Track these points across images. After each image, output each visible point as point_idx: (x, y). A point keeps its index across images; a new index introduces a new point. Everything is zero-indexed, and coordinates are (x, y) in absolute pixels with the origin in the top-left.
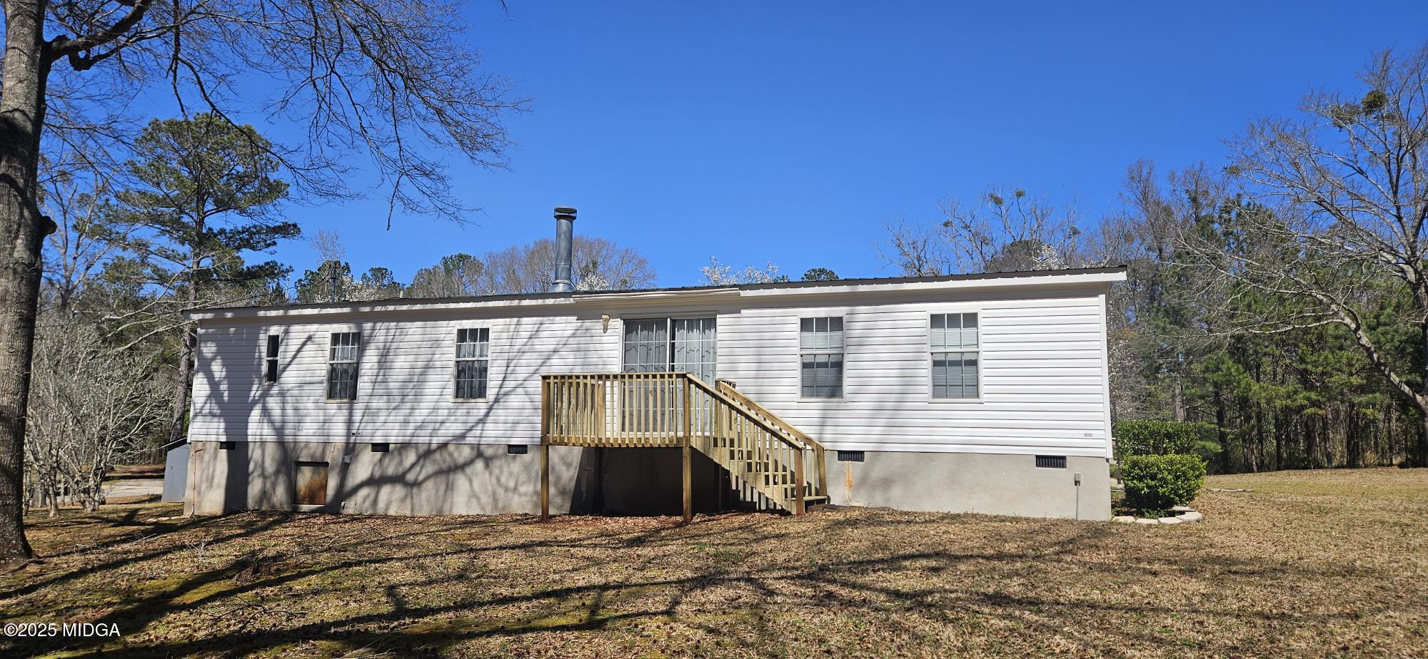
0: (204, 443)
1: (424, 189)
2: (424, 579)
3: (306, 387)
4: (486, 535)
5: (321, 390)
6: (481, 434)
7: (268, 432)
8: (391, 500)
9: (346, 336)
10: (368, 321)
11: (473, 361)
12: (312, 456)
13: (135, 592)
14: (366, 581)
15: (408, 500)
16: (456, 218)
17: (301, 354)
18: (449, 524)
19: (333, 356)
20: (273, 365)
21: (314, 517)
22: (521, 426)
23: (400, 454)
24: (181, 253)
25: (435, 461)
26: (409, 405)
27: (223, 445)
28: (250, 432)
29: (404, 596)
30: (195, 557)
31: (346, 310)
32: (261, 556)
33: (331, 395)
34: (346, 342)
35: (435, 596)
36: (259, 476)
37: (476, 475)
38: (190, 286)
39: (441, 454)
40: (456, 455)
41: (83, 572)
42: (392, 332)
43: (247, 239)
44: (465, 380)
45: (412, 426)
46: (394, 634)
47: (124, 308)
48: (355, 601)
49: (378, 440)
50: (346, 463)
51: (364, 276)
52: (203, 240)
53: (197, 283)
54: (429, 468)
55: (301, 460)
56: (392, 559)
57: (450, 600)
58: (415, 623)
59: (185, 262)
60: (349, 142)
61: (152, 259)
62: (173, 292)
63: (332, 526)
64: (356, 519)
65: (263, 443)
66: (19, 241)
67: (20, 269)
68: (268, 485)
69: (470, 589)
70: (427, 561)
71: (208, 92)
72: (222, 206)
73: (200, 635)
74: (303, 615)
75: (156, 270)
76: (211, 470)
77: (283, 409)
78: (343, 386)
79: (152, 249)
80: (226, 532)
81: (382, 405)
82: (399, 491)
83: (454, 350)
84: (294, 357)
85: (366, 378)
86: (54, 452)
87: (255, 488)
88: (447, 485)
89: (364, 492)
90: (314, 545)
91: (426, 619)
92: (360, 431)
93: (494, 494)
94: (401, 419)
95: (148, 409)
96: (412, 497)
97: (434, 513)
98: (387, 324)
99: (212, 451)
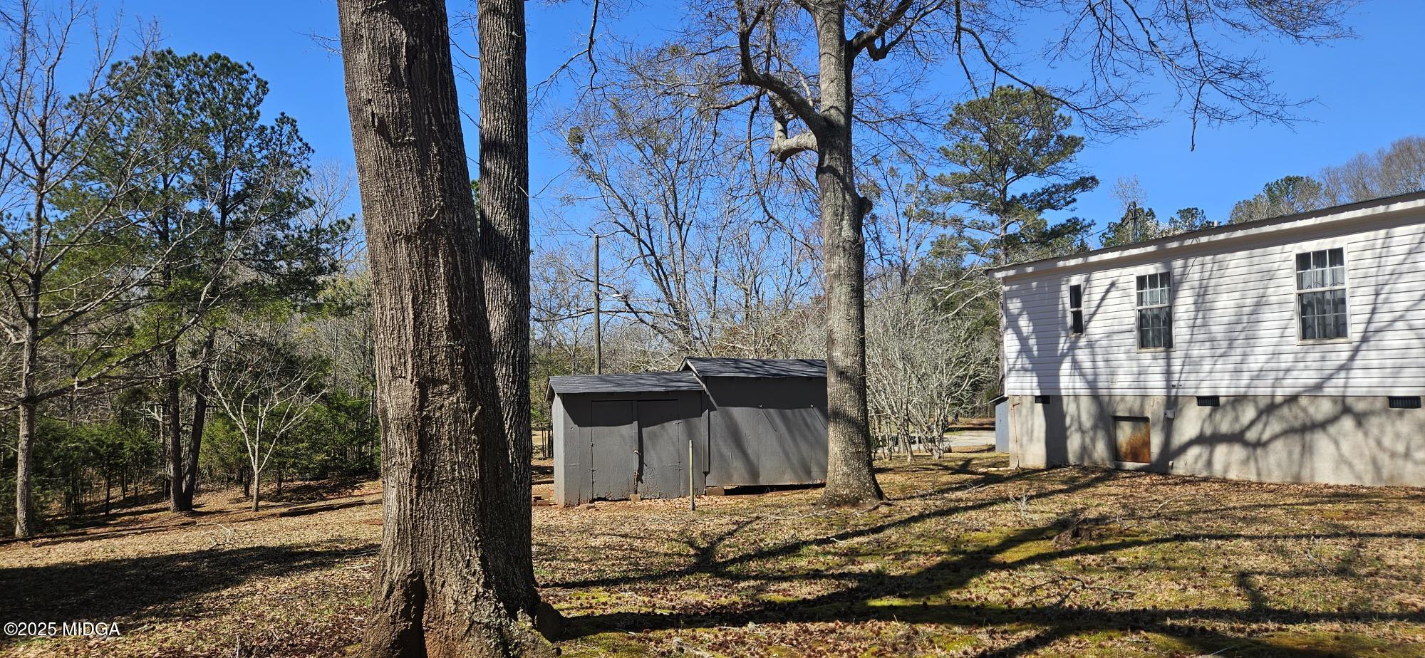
0: (1021, 397)
1: (1234, 93)
2: (1287, 568)
3: (1115, 337)
4: (1371, 514)
5: (1131, 339)
6: (1346, 383)
7: (1080, 387)
8: (1228, 461)
9: (1153, 278)
10: (1177, 258)
11: (1323, 292)
12: (1130, 410)
13: (962, 543)
14: (1207, 562)
15: (1252, 464)
16: (1281, 118)
17: (1105, 302)
18: (1312, 496)
19: (1140, 302)
20: (1077, 316)
21: (1139, 477)
22: (1407, 372)
23: (1234, 408)
24: (990, 222)
25: (1282, 418)
26: (1239, 351)
27: (1038, 399)
28: (1062, 385)
29: (1261, 589)
30: (1019, 511)
31: (1151, 249)
32: (1082, 517)
33: (1143, 344)
34: (1154, 285)
35: (1305, 594)
36: (1077, 430)
37: (1345, 436)
38: (1000, 252)
39: (1290, 410)
40: (1312, 410)
41: (921, 517)
42: (1209, 267)
43: (1046, 200)
44: (1314, 317)
45: (1246, 375)
46: (1254, 642)
47: (949, 279)
48: (1195, 587)
49: (1205, 392)
50: (1168, 419)
51: (1172, 220)
52: (1006, 208)
53: (1006, 249)
54: (1275, 427)
55: (1119, 414)
56: (1239, 536)
57: (1332, 604)
58: (1283, 630)
59: (994, 230)
60: (1137, 66)
61: (968, 233)
62: (987, 260)
63: (1159, 487)
64: (1188, 482)
65: (1076, 397)
66: (845, 222)
67: (847, 246)
68: (1088, 440)
69: (1360, 591)
70: (1289, 544)
71: (990, 54)
72: (1021, 172)
73: (1020, 602)
74: (1132, 596)
75: (970, 241)
76: (1030, 423)
77: (1094, 361)
78: (1156, 333)
79: (965, 223)
80: (1050, 487)
81: (1206, 352)
82: (1238, 452)
83: (1293, 281)
84: (1099, 306)
85: (1182, 323)
86: (904, 407)
87: (1074, 443)
88: (1303, 447)
89: (1194, 451)
90: (1141, 508)
91: (1299, 628)
92: (1181, 383)
93: (1374, 462)
94: (1231, 367)
95: (972, 367)
96: (1256, 461)
97: (1289, 480)
98: (1200, 259)
99: (1029, 405)
